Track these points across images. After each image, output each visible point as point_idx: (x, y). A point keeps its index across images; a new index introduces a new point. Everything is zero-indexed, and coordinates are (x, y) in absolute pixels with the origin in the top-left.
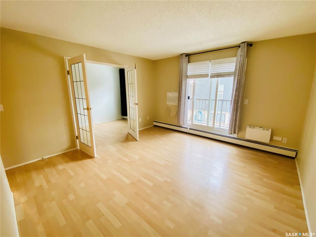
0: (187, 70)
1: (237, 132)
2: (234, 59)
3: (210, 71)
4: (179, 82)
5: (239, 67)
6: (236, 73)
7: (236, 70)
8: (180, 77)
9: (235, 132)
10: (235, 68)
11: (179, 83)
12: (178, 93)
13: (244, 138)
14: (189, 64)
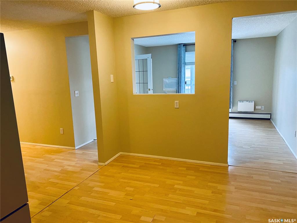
0: (185, 58)
4: (178, 68)
8: (179, 64)
13: (237, 111)
14: (186, 52)
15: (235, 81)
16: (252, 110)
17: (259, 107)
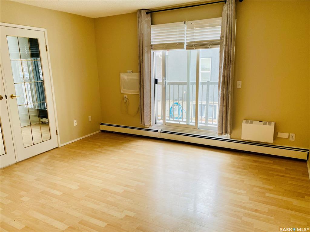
0: (151, 35)
1: (229, 131)
2: (219, 20)
3: (185, 38)
4: (138, 55)
5: (227, 33)
6: (223, 42)
7: (222, 37)
8: (139, 47)
9: (227, 131)
10: (221, 35)
11: (140, 57)
12: (138, 74)
13: (241, 139)
14: (152, 25)
15: (238, 82)
16: (270, 140)
17: (286, 135)
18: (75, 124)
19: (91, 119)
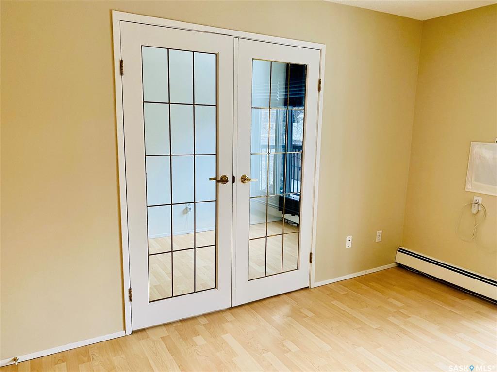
18: (349, 244)
19: (380, 238)
